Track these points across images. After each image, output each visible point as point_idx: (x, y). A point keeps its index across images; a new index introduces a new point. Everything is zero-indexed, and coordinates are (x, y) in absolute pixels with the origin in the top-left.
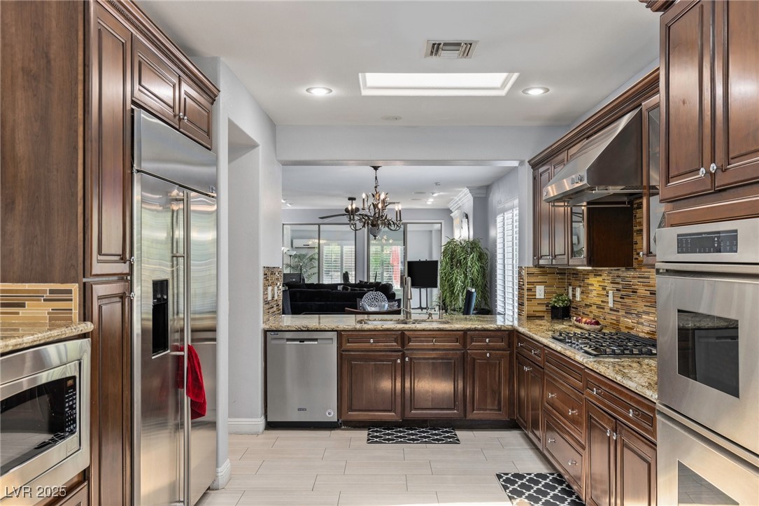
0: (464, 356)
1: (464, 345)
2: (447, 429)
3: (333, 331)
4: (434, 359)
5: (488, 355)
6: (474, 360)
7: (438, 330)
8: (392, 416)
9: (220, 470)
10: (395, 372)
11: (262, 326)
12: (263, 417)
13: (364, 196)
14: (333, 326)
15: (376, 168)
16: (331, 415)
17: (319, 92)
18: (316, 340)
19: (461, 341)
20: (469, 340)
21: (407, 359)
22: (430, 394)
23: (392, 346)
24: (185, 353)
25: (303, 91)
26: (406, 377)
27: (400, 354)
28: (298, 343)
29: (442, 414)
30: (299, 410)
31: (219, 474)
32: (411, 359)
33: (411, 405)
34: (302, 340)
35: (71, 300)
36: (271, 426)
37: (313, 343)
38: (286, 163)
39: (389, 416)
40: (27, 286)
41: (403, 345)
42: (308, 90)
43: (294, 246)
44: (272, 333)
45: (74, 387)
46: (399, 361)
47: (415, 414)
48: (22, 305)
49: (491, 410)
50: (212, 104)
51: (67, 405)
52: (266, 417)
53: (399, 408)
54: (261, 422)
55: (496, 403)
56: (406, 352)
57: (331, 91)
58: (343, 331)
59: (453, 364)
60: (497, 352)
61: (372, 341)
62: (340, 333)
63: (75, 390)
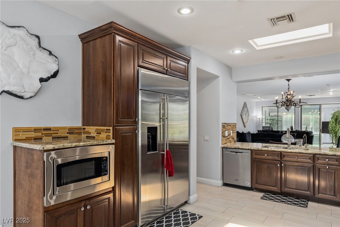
0: (314, 167)
1: (314, 161)
2: (304, 200)
3: (249, 149)
4: (297, 166)
5: (327, 167)
6: (319, 169)
7: (299, 153)
8: (275, 189)
9: (191, 197)
10: (277, 170)
11: (221, 146)
12: (222, 181)
13: (282, 93)
14: (249, 148)
15: (288, 80)
16: (248, 184)
17: (237, 52)
18: (242, 153)
19: (312, 159)
20: (316, 159)
21: (283, 165)
22: (295, 182)
23: (276, 158)
24: (165, 153)
25: (231, 52)
26: (283, 173)
27: (280, 162)
28: (235, 153)
29: (301, 192)
30: (236, 180)
31: (190, 199)
32: (285, 165)
33: (285, 186)
34: (237, 153)
35: (110, 132)
36: (225, 185)
37: (241, 154)
38: (238, 82)
39: (274, 189)
40: (101, 128)
41: (281, 158)
42: (233, 52)
43: (270, 115)
44: (225, 149)
45: (106, 160)
46: (279, 165)
47: (287, 190)
48: (100, 134)
49: (329, 195)
50: (188, 63)
51: (103, 165)
52: (223, 181)
53: (279, 187)
54: (220, 182)
55: (333, 192)
56: (282, 161)
57: (242, 51)
58: (253, 150)
59: (307, 169)
60: (333, 166)
61: (266, 155)
62: (252, 151)
63: (107, 161)
